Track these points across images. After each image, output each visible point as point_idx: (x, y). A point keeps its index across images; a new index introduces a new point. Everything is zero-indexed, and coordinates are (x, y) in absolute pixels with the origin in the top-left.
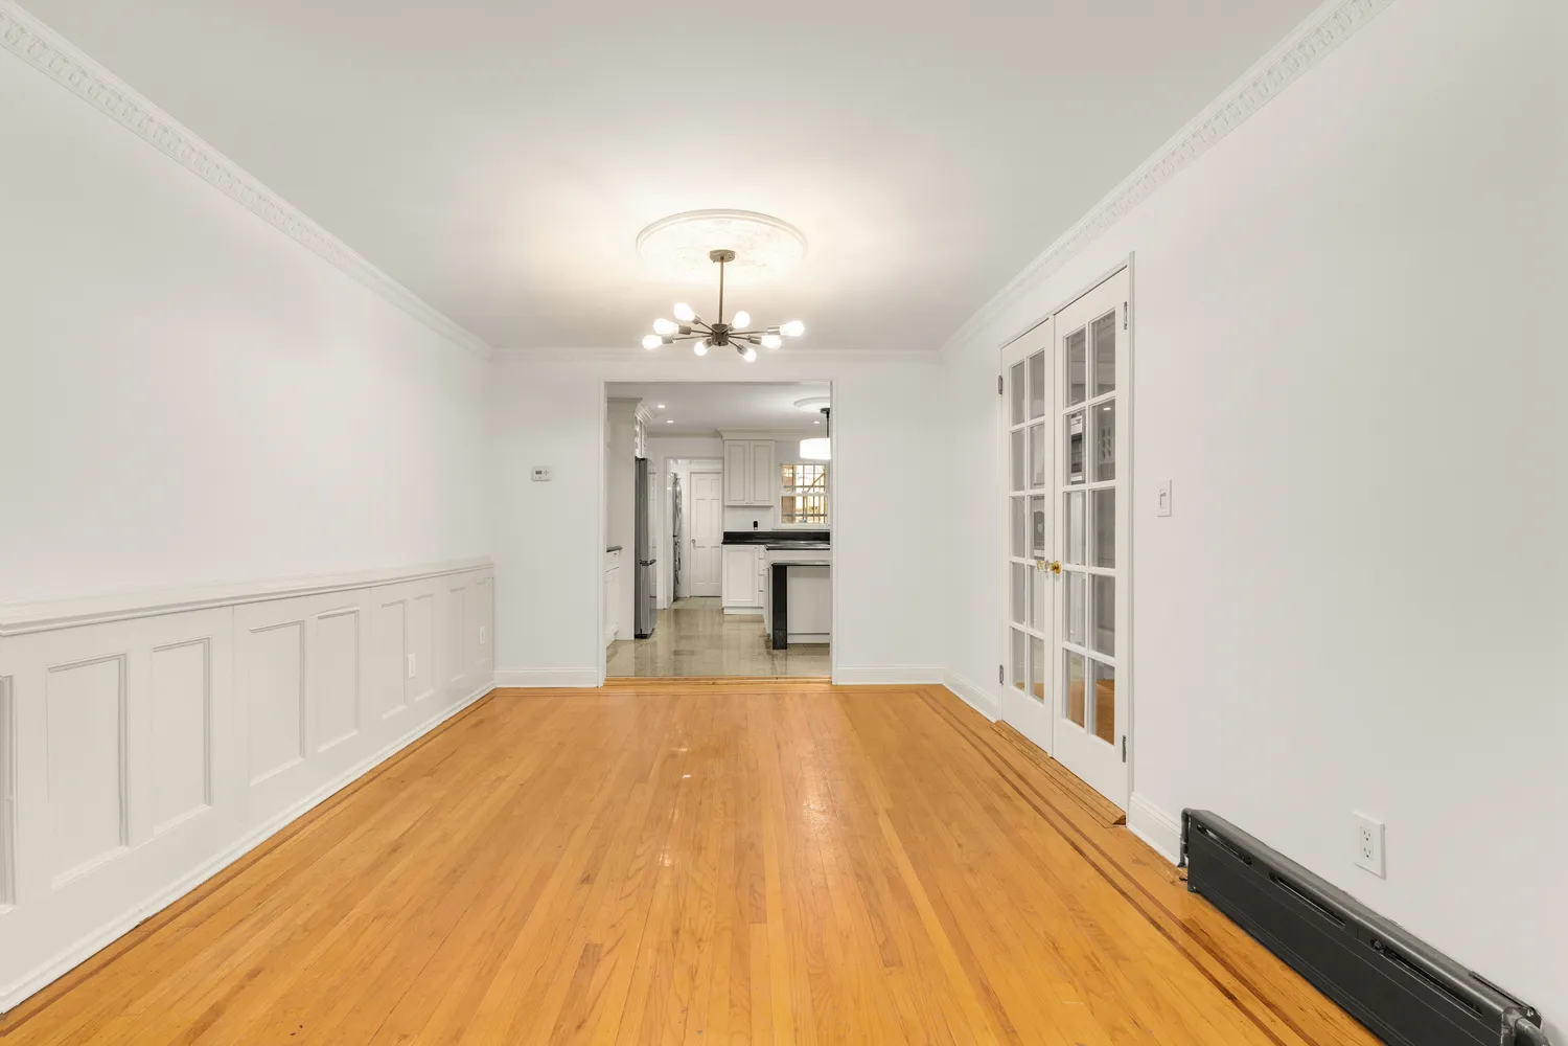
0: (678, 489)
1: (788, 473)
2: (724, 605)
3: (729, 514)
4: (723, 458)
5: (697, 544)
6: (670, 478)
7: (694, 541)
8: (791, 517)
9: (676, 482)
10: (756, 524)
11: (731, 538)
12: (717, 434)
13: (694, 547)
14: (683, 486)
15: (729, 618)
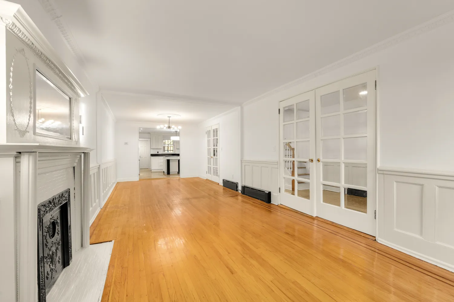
1: (164, 141)
2: (152, 169)
3: (151, 150)
4: (151, 138)
5: (141, 157)
8: (164, 150)
10: (158, 152)
11: (152, 155)
12: (149, 133)
15: (153, 172)
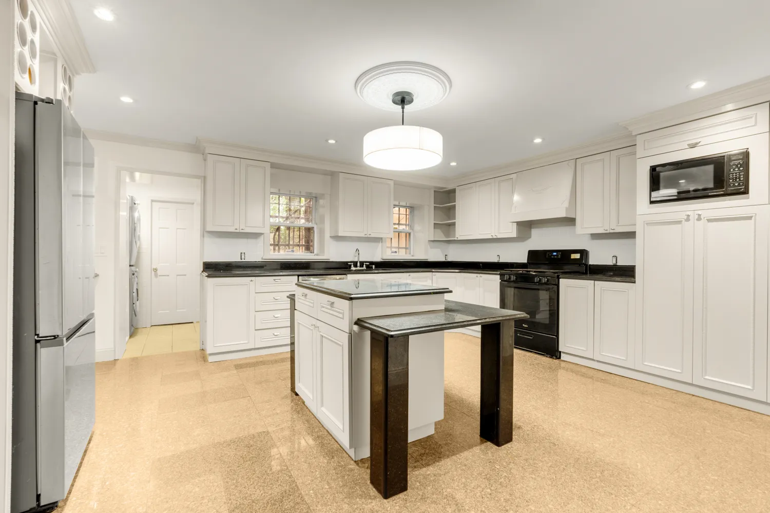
0: (136, 215)
4: (204, 178)
5: (159, 273)
6: (124, 203)
7: (156, 270)
9: (133, 206)
11: (214, 269)
12: (197, 147)
13: (156, 276)
14: (142, 213)
